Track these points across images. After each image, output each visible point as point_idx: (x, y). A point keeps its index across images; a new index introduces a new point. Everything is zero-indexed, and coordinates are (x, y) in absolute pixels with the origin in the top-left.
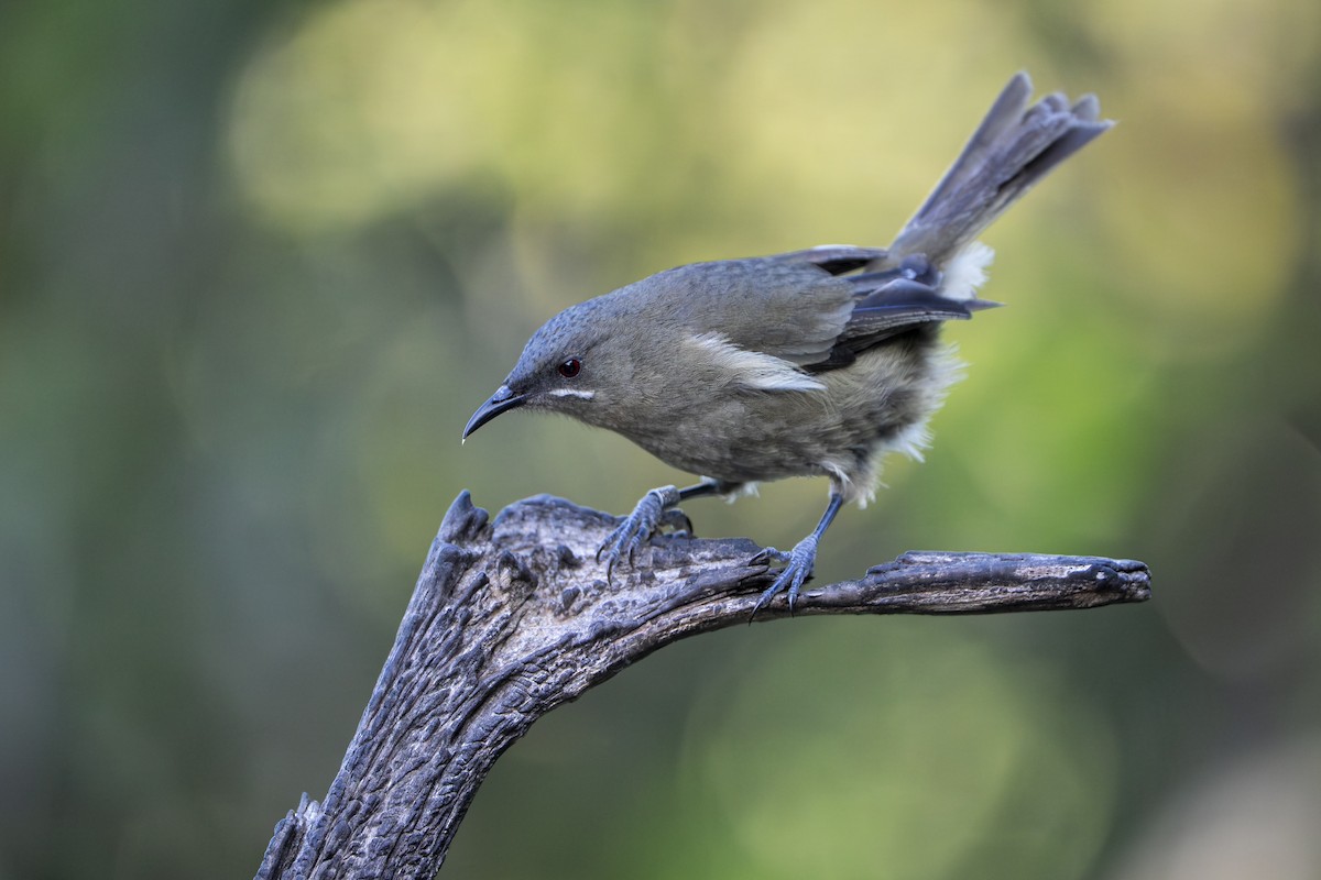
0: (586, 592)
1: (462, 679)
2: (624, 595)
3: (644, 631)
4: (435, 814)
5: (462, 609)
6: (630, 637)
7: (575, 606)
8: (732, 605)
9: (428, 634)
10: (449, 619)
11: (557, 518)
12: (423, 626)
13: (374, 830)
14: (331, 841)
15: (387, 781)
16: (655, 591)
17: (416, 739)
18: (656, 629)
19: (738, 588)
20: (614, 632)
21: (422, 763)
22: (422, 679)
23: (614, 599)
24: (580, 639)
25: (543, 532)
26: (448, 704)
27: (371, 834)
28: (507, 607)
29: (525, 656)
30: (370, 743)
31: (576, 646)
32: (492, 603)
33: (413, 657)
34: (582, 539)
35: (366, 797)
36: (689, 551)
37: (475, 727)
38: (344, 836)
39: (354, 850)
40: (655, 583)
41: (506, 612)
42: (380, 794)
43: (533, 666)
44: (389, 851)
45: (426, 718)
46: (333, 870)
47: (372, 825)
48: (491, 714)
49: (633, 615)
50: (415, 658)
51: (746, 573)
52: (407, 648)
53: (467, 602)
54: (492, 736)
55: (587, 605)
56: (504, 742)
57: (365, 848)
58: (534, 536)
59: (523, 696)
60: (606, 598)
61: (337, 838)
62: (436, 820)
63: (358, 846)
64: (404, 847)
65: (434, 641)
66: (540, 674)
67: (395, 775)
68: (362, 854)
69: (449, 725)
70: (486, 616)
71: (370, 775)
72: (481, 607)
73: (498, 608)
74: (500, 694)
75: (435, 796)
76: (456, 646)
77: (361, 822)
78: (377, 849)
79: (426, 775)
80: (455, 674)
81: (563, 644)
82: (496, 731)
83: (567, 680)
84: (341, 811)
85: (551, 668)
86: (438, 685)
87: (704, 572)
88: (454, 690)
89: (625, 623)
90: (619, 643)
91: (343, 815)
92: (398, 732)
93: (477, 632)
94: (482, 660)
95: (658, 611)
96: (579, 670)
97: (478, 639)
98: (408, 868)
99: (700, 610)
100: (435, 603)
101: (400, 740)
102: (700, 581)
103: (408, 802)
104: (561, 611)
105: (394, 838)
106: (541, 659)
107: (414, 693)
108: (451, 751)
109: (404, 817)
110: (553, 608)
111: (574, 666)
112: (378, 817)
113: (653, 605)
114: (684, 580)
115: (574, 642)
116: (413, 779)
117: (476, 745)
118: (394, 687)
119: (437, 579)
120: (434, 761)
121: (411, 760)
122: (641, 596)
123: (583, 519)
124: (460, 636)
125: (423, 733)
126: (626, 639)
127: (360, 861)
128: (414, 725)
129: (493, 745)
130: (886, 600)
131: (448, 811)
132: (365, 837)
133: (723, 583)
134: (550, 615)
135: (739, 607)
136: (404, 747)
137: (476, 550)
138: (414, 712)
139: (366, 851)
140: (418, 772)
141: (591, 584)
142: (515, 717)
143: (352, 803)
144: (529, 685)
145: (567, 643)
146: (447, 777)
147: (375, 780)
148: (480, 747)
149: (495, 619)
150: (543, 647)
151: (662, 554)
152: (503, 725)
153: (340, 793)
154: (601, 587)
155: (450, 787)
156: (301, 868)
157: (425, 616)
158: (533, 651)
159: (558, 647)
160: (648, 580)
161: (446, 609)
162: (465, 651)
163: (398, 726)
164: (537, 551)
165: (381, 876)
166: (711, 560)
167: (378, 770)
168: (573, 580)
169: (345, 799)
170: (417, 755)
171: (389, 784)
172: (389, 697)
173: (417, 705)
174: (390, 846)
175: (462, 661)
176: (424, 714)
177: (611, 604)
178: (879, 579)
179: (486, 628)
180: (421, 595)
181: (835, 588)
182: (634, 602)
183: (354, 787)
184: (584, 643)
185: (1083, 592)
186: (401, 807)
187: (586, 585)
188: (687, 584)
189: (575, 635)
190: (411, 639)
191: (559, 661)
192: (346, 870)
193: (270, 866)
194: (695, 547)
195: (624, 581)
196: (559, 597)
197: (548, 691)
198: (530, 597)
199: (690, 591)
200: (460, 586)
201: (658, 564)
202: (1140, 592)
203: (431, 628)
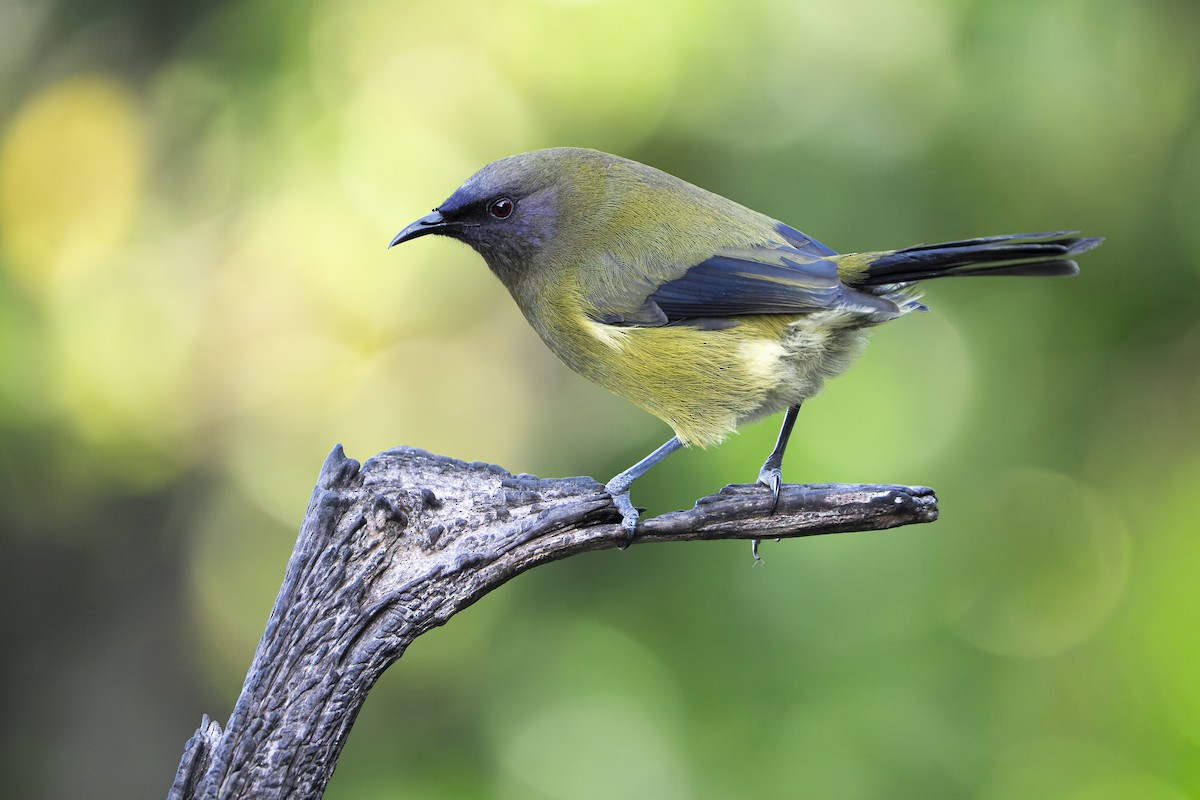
0: (450, 529)
1: (346, 609)
2: (483, 531)
3: (503, 561)
4: (327, 729)
5: (344, 547)
6: (491, 566)
7: (441, 541)
8: (580, 536)
9: (315, 571)
10: (333, 556)
11: (417, 465)
12: (309, 563)
13: (276, 744)
14: (238, 755)
15: (285, 700)
16: (510, 526)
17: (309, 663)
18: (513, 559)
19: (584, 521)
20: (478, 563)
21: (313, 684)
22: (312, 610)
23: (474, 534)
24: (447, 570)
25: (405, 478)
26: (335, 631)
27: (273, 747)
28: (383, 545)
29: (400, 587)
30: (269, 668)
31: (445, 576)
32: (370, 542)
34: (440, 483)
35: (268, 715)
36: (537, 490)
37: (359, 651)
38: (250, 750)
39: (259, 762)
40: (509, 519)
41: (382, 548)
42: (279, 712)
43: (408, 595)
44: (289, 761)
45: (317, 644)
46: (242, 780)
47: (274, 739)
48: (372, 638)
49: (490, 549)
50: (304, 591)
51: (592, 507)
52: (296, 583)
53: (348, 540)
54: (374, 658)
55: (451, 540)
56: (384, 663)
57: (269, 760)
58: (397, 483)
59: (400, 622)
60: (467, 535)
61: (244, 752)
62: (329, 733)
63: (262, 758)
64: (302, 758)
65: (320, 576)
66: (415, 602)
67: (292, 694)
68: (266, 765)
69: (336, 649)
70: (365, 552)
71: (269, 696)
72: (360, 545)
73: (375, 546)
74: (380, 621)
75: (327, 712)
76: (340, 580)
77: (264, 737)
78: (280, 759)
79: (318, 694)
80: (340, 605)
81: (434, 575)
82: (378, 654)
83: (438, 606)
84: (246, 728)
85: (423, 596)
86: (326, 615)
87: (554, 507)
88: (339, 618)
89: (487, 555)
90: (482, 572)
91: (248, 731)
92: (293, 657)
93: (358, 567)
94: (362, 592)
95: (515, 543)
96: (448, 597)
97: (359, 573)
98: (306, 775)
99: (552, 541)
100: (320, 543)
101: (295, 664)
102: (552, 515)
103: (304, 718)
104: (429, 546)
105: (294, 750)
106: (415, 589)
107: (305, 622)
108: (340, 672)
109: (300, 733)
110: (420, 544)
111: (443, 594)
112: (278, 732)
113: (510, 538)
114: (536, 515)
115: (443, 573)
116: (308, 697)
117: (361, 666)
118: (287, 617)
119: (321, 522)
120: (325, 681)
121: (305, 682)
122: (499, 530)
123: (439, 466)
124: (343, 572)
125: (314, 657)
126: (487, 569)
127: (264, 771)
128: (307, 650)
129: (376, 665)
130: (714, 527)
131: (339, 725)
132: (267, 750)
133: (572, 516)
134: (418, 550)
135: (586, 537)
136: (298, 670)
137: (351, 495)
138: (306, 639)
139: (270, 762)
140: (311, 691)
141: (454, 522)
142: (394, 640)
143: (256, 721)
144: (405, 612)
145: (437, 575)
146: (337, 695)
147: (274, 700)
148: (364, 668)
149: (373, 554)
150: (416, 578)
151: (513, 493)
152: (383, 648)
153: (244, 712)
154: (462, 524)
155: (339, 704)
156: (213, 779)
157: (311, 554)
158: (407, 582)
159: (429, 578)
160: (503, 516)
161: (330, 547)
162: (348, 584)
163: (292, 651)
164: (401, 495)
165: (284, 784)
166: (558, 497)
167: (277, 691)
168: (436, 519)
169: (249, 717)
170: (310, 677)
171: (287, 703)
172: (283, 627)
173: (308, 633)
174: (289, 758)
175: (346, 593)
176: (314, 641)
177: (473, 539)
178: (708, 509)
179: (366, 564)
180: (306, 536)
181: (669, 518)
182: (493, 536)
183: (257, 707)
184: (451, 574)
185: (883, 515)
186: (298, 723)
187: (448, 523)
188: (539, 519)
189: (442, 568)
190: (298, 576)
191: (430, 590)
192: (253, 780)
193: (183, 779)
194: (543, 487)
195: (482, 518)
196: (425, 534)
197: (421, 616)
198: (401, 535)
199: (542, 524)
200: (340, 528)
201: (512, 503)
202: (930, 514)
203: (317, 565)
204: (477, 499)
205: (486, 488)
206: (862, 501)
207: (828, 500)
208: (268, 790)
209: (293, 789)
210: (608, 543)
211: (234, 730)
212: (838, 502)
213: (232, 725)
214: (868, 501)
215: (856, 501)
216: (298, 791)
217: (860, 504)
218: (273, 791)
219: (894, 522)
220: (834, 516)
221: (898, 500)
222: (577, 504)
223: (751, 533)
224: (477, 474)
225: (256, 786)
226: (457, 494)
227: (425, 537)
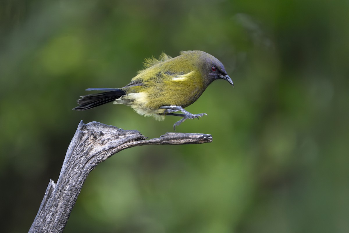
0: (106, 140)
1: (84, 157)
2: (113, 141)
3: (118, 148)
4: (79, 183)
5: (84, 143)
6: (115, 149)
7: (104, 143)
8: (135, 143)
9: (77, 148)
10: (81, 145)
11: (98, 126)
12: (76, 147)
13: (68, 186)
14: (60, 188)
15: (70, 177)
16: (119, 140)
17: (76, 169)
18: (120, 147)
19: (136, 140)
20: (113, 148)
21: (77, 173)
22: (77, 157)
23: (111, 141)
24: (106, 149)
25: (95, 129)
26: (81, 162)
27: (68, 187)
28: (92, 143)
29: (95, 153)
30: (67, 169)
31: (106, 151)
32: (89, 142)
33: (74, 153)
34: (103, 130)
35: (67, 180)
36: (125, 132)
37: (86, 166)
38: (63, 187)
39: (65, 190)
40: (119, 138)
41: (92, 144)
42: (69, 179)
43: (97, 154)
44: (71, 190)
45: (78, 164)
46: (61, 194)
47: (68, 185)
48: (89, 164)
49: (115, 145)
50: (75, 153)
51: (138, 137)
52: (73, 151)
53: (85, 142)
54: (90, 168)
55: (106, 143)
56: (92, 169)
57: (67, 189)
58: (93, 129)
59: (95, 160)
60: (110, 141)
61: (62, 187)
62: (79, 184)
63: (65, 189)
64: (74, 189)
65: (79, 149)
66: (99, 156)
67: (72, 175)
68: (66, 191)
69: (81, 166)
70: (88, 145)
71: (67, 176)
72: (87, 143)
73: (90, 143)
74: (91, 160)
75: (79, 180)
76: (83, 151)
77: (66, 184)
78: (69, 189)
79: (78, 176)
80: (83, 156)
81: (103, 150)
82: (90, 167)
83: (103, 157)
84: (62, 182)
85: (101, 155)
86: (79, 158)
87: (129, 136)
88: (82, 159)
89: (115, 146)
90: (113, 150)
91: (63, 183)
92: (72, 167)
93: (87, 148)
94: (87, 153)
95: (121, 144)
96: (106, 155)
97: (87, 149)
98: (75, 193)
99: (129, 144)
100: (78, 142)
101: (73, 169)
102: (129, 138)
103: (75, 181)
104: (101, 144)
105: (72, 188)
106: (99, 153)
107: (75, 159)
108: (82, 171)
109: (74, 184)
110: (99, 143)
111: (105, 154)
112: (69, 184)
113: (120, 143)
114: (125, 138)
115: (105, 150)
116: (75, 176)
117: (87, 170)
118: (71, 158)
119: (79, 137)
120: (79, 173)
121: (75, 173)
122: (117, 141)
123: (103, 126)
124: (83, 149)
125: (77, 167)
126: (114, 149)
127: (66, 192)
128: (76, 166)
129: (90, 170)
130: (164, 142)
131: (82, 182)
132: (67, 187)
133: (134, 138)
134: (99, 145)
135: (136, 143)
136: (73, 170)
137: (85, 132)
138: (75, 163)
139: (67, 190)
140: (76, 175)
141: (107, 139)
142: (94, 164)
143: (64, 181)
144: (96, 158)
145: (104, 150)
146: (81, 176)
147: (68, 176)
148: (88, 170)
149: (90, 145)
150: (99, 151)
151: (120, 133)
152: (92, 166)
153: (62, 179)
154: (109, 139)
155: (82, 178)
156: (55, 193)
157: (77, 145)
158: (97, 152)
159: (102, 151)
160: (118, 138)
161: (81, 143)
162: (84, 152)
163: (72, 166)
164: (95, 132)
165: (70, 195)
166: (130, 134)
167: (69, 174)
168: (103, 138)
169: (63, 180)
170: (76, 172)
171: (71, 177)
172: (70, 160)
173: (76, 162)
174: (71, 189)
175: (84, 153)
176: (77, 164)
177: (111, 142)
178: (163, 138)
179: (88, 147)
180: (75, 140)
181: (154, 139)
182: (116, 142)
183: (64, 178)
184: (107, 150)
185: (201, 140)
186: (73, 182)
187: (106, 139)
188: (126, 139)
189: (105, 149)
190: (74, 149)
191: (102, 153)
192: (63, 194)
193: (48, 193)
194: (126, 132)
195: (113, 138)
196: (100, 141)
197: (100, 159)
198: (96, 141)
199: (127, 140)
200: (83, 139)
201: (119, 135)
202: (211, 141)
203: (78, 147)
204: (112, 134)
205: (113, 131)
206: (197, 137)
207: (190, 137)
208: (67, 196)
209: (72, 196)
210: (141, 145)
211: (60, 183)
212: (192, 137)
213: (59, 182)
214: (198, 137)
215: (196, 137)
216: (73, 197)
217: (196, 138)
218: (68, 196)
219: (203, 142)
220: (191, 140)
221: (205, 137)
222: (135, 136)
223: (172, 143)
224: (111, 128)
225: (64, 195)
226: (107, 133)
227: (100, 142)
